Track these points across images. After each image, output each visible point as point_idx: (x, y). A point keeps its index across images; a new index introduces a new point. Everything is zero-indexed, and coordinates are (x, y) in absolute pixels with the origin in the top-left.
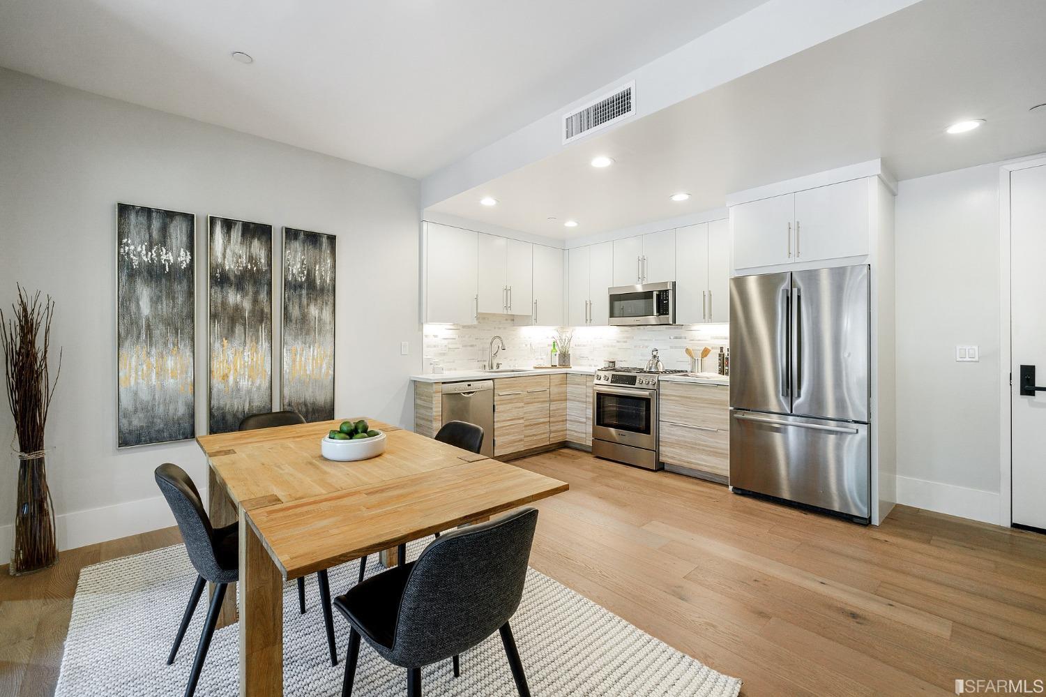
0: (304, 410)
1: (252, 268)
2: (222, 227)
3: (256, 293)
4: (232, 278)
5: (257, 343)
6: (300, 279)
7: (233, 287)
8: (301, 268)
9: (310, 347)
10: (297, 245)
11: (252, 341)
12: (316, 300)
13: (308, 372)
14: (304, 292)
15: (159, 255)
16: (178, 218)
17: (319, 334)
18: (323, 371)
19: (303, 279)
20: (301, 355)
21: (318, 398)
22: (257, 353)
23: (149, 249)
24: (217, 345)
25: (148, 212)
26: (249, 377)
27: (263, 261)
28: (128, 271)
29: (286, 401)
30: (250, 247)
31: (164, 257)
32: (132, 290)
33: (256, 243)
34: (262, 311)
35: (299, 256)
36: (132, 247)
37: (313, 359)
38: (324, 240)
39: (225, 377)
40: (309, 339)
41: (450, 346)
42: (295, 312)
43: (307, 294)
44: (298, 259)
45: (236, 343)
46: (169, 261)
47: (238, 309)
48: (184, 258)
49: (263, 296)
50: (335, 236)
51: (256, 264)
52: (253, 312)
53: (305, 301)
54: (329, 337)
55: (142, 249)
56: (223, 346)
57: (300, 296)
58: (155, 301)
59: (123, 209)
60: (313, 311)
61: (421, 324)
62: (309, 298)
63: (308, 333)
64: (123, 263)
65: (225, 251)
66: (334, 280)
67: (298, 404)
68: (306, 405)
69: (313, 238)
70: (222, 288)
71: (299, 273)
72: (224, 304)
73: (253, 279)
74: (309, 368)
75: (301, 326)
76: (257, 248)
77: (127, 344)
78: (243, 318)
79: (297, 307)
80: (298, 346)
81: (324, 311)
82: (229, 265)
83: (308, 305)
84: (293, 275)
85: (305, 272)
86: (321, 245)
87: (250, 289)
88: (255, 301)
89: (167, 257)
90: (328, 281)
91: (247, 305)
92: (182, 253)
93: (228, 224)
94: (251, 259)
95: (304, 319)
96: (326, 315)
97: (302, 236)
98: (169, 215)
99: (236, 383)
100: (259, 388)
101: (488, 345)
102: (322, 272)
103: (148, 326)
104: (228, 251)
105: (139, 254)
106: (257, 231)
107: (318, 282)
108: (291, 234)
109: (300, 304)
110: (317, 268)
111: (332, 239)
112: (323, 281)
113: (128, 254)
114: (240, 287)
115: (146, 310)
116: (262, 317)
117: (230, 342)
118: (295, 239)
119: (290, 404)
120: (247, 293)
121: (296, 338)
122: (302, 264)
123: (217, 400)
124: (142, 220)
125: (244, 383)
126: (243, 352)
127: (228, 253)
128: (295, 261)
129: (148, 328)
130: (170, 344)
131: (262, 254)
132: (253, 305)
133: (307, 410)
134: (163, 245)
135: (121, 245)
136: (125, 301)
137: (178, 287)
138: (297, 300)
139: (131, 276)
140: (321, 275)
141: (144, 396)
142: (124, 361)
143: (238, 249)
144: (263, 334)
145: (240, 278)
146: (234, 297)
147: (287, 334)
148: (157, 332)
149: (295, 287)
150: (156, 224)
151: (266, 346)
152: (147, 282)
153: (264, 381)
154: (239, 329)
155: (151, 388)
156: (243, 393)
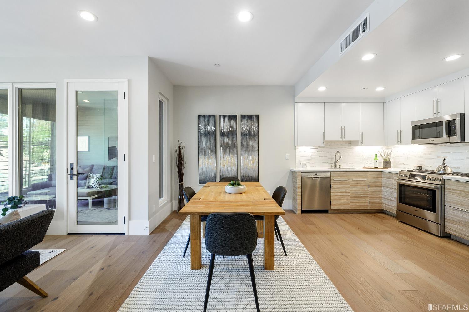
0: (248, 178)
1: (231, 130)
2: (223, 118)
3: (233, 138)
4: (226, 134)
5: (233, 155)
7: (226, 136)
9: (250, 156)
10: (245, 120)
11: (231, 154)
12: (252, 139)
14: (248, 137)
15: (207, 129)
16: (212, 117)
17: (253, 151)
18: (255, 165)
19: (247, 132)
20: (247, 159)
21: (253, 175)
22: (233, 158)
23: (205, 127)
24: (222, 155)
25: (204, 116)
26: (231, 166)
27: (235, 127)
28: (201, 134)
29: (242, 175)
30: (231, 123)
31: (208, 129)
32: (201, 139)
33: (232, 121)
34: (234, 144)
35: (246, 124)
36: (201, 127)
37: (251, 160)
38: (255, 117)
39: (224, 165)
40: (249, 153)
41: (312, 156)
42: (245, 144)
43: (249, 137)
44: (246, 125)
45: (227, 154)
46: (209, 130)
47: (227, 144)
48: (213, 129)
49: (235, 139)
50: (258, 115)
51: (233, 129)
52: (232, 144)
53: (248, 140)
54: (257, 152)
55: (203, 127)
56: (223, 156)
57: (247, 138)
58: (207, 142)
59: (199, 116)
60: (251, 143)
61: (295, 147)
62: (249, 139)
63: (249, 151)
64: (199, 132)
66: (258, 131)
67: (246, 176)
68: (249, 177)
69: (250, 117)
70: (223, 137)
71: (246, 130)
72: (224, 142)
73: (232, 133)
74: (250, 164)
75: (247, 148)
76: (233, 123)
77: (200, 155)
78: (229, 146)
79: (245, 142)
80: (246, 156)
81: (255, 143)
82: (225, 130)
83: (249, 141)
84: (244, 131)
85: (248, 129)
86: (253, 119)
87: (231, 137)
88: (232, 141)
89: (209, 129)
90: (256, 132)
91: (230, 142)
92: (213, 127)
93: (224, 116)
94: (231, 127)
95: (248, 146)
96: (256, 145)
97: (247, 117)
98: (209, 116)
99: (227, 168)
100: (234, 170)
101: (334, 156)
102: (254, 129)
103: (205, 150)
105: (203, 129)
106: (233, 117)
107: (252, 133)
108: (243, 117)
110: (252, 128)
111: (257, 116)
112: (254, 132)
113: (200, 129)
114: (228, 137)
115: (204, 145)
116: (234, 146)
117: (225, 154)
118: (245, 118)
119: (243, 176)
120: (230, 138)
121: (245, 153)
122: (247, 126)
123: (222, 173)
124: (203, 119)
125: (229, 168)
126: (229, 158)
127: (225, 126)
128: (244, 126)
129: (205, 151)
130: (210, 155)
131: (234, 125)
132: (232, 142)
133: (249, 178)
134: (208, 126)
135: (199, 127)
136: (200, 143)
137: (212, 138)
138: (245, 140)
139: (201, 136)
140: (254, 130)
141: (204, 170)
142: (200, 160)
143: (227, 124)
144: (235, 152)
145: (228, 134)
146: (226, 140)
147: (242, 152)
148: (207, 152)
149: (245, 135)
150: (206, 120)
151: (236, 156)
152: (204, 137)
153: (235, 168)
154: (228, 150)
155: (206, 168)
156: (229, 171)
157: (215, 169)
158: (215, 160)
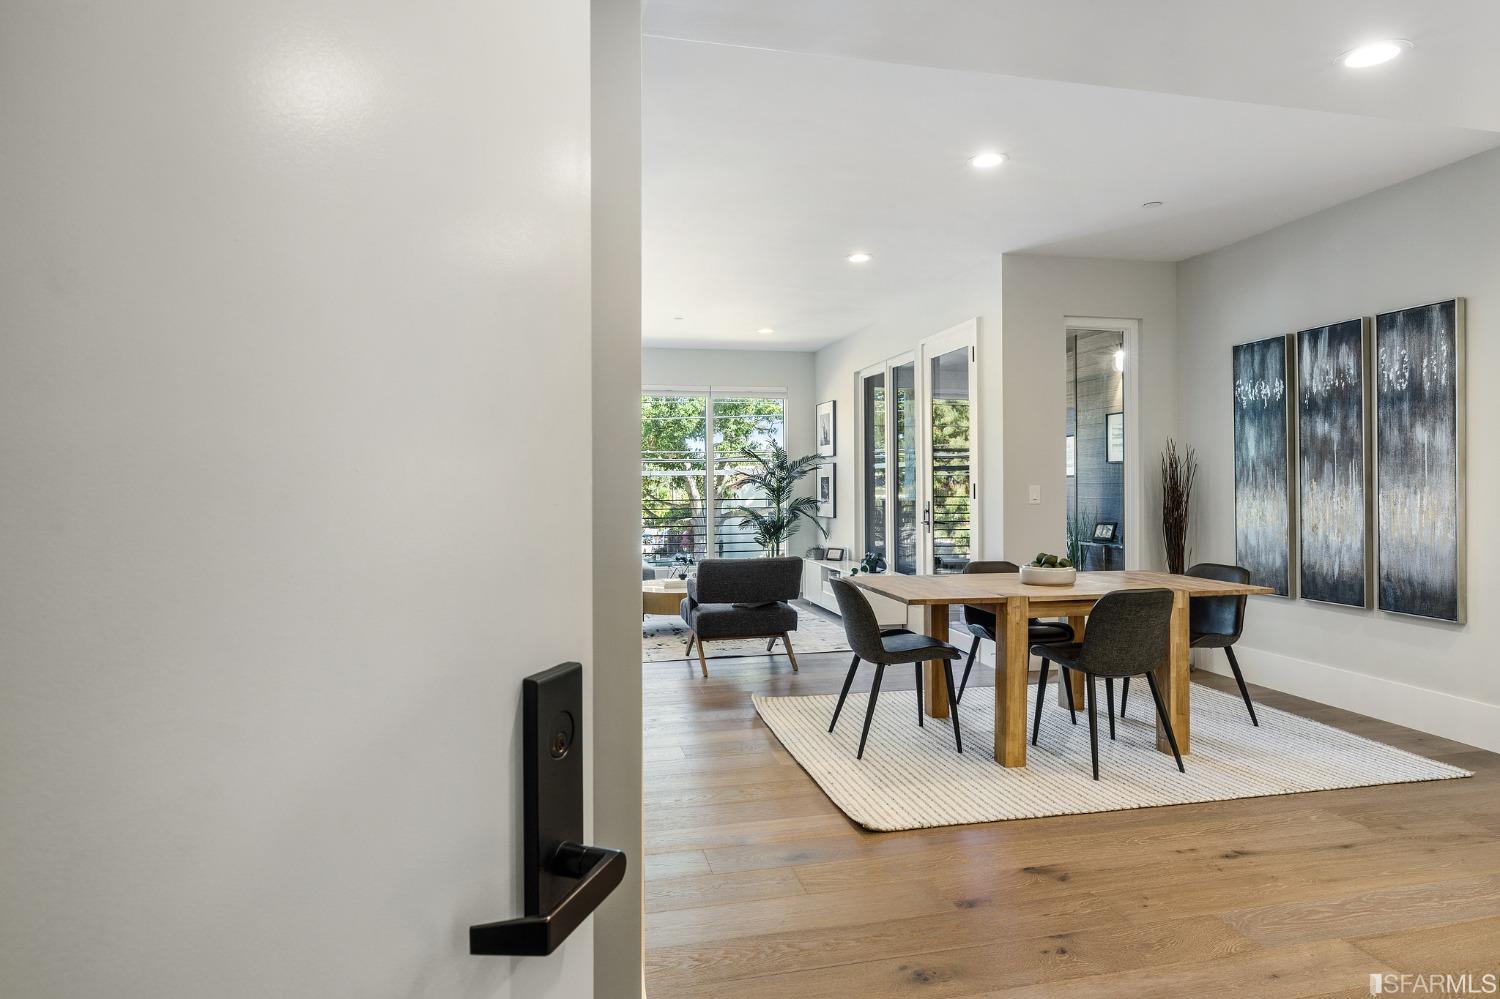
0: (1408, 590)
1: (1340, 384)
2: (1309, 341)
3: (1345, 418)
4: (1320, 402)
5: (1347, 484)
6: (1399, 387)
7: (1321, 414)
8: (1401, 369)
9: (1415, 493)
10: (1394, 337)
11: (1341, 483)
12: (1424, 416)
13: (1414, 533)
14: (1406, 406)
15: (1260, 391)
16: (1273, 345)
17: (1430, 471)
18: (1437, 532)
19: (1404, 385)
20: (1403, 504)
21: (1429, 577)
22: (1346, 498)
23: (1253, 387)
24: (1306, 489)
25: (1251, 346)
26: (1339, 531)
27: (1352, 372)
28: (1240, 413)
29: (1384, 573)
30: (1338, 358)
31: (1263, 392)
32: (1243, 429)
33: (1344, 349)
34: (1352, 441)
35: (1399, 352)
36: (1242, 388)
37: (1421, 511)
38: (1436, 314)
39: (1315, 528)
40: (1414, 480)
42: (1394, 438)
43: (1411, 409)
44: (1396, 357)
45: (1326, 483)
46: (1266, 395)
47: (1326, 441)
48: (1279, 387)
49: (1352, 421)
50: (1454, 301)
51: (1344, 379)
52: (1341, 444)
53: (1407, 420)
54: (1447, 477)
55: (1248, 388)
56: (1312, 489)
57: (1400, 413)
58: (1258, 442)
59: (1236, 350)
60: (1421, 434)
62: (1413, 415)
63: (1413, 471)
64: (1237, 403)
65: (1313, 371)
66: (1452, 377)
67: (1400, 580)
68: (1411, 584)
69: (1417, 317)
70: (1311, 416)
71: (1398, 378)
72: (1313, 436)
73: (1342, 398)
74: (1416, 526)
75: (1408, 460)
76: (1347, 358)
77: (1241, 486)
78: (1332, 452)
79: (1396, 432)
80: (1399, 491)
81: (1437, 432)
82: (1317, 386)
83: (1412, 426)
84: (1390, 382)
85: (1407, 374)
86: (1430, 324)
87: (1336, 411)
88: (1344, 429)
89: (1266, 391)
90: (1443, 382)
91: (1336, 436)
92: (1277, 382)
93: (1315, 334)
94: (1340, 373)
95: (1407, 447)
96: (1443, 437)
97: (1400, 318)
98: (1266, 344)
99: (1326, 537)
100: (1349, 547)
102: (1433, 368)
103: (1254, 467)
104: (1315, 369)
105: (1246, 395)
106: (1345, 333)
107: (1427, 386)
108: (1386, 321)
109: (1400, 425)
110: (1426, 364)
112: (1435, 382)
113: (1240, 395)
114: (1327, 414)
115: (1252, 452)
116: (1352, 450)
117: (1319, 484)
118: (1392, 327)
119: (1388, 579)
120: (1335, 420)
121: (1394, 480)
122: (1402, 362)
123: (1309, 555)
124: (1248, 357)
125: (1334, 539)
126: (1332, 498)
127: (1317, 372)
128: (1392, 362)
129: (1254, 470)
130: (1269, 487)
131: (1351, 364)
132: (1342, 435)
133: (1414, 592)
134: (1263, 379)
135: (1235, 387)
136: (1239, 442)
137: (1274, 423)
138: (1395, 421)
139: (1242, 417)
140: (1432, 374)
141: (1253, 541)
142: (1239, 504)
143: (1325, 363)
144: (1353, 473)
145: (1328, 401)
146: (1322, 427)
147: (1382, 473)
148: (1259, 474)
149: (1392, 400)
150: (1257, 358)
151: (1356, 491)
152: (1252, 421)
153: (1355, 539)
154: (1327, 467)
155: (1257, 533)
156: (1333, 551)
157: (1284, 539)
158: (1284, 506)
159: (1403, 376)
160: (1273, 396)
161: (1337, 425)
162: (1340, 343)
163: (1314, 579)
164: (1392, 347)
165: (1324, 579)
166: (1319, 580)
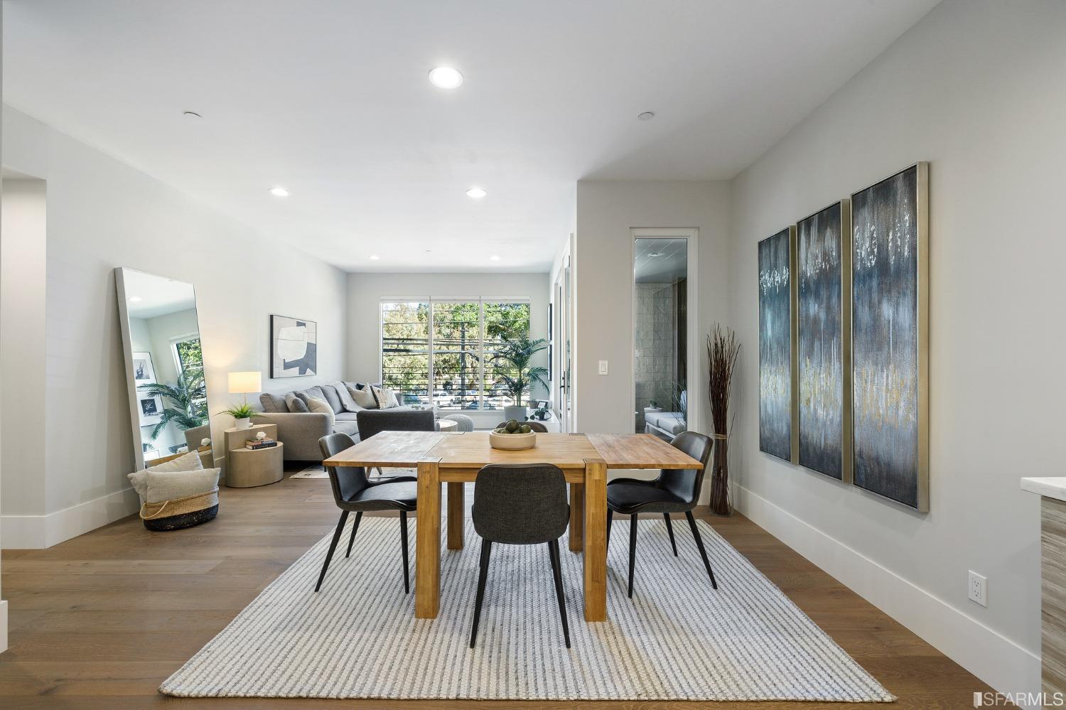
0: (876, 470)
1: (826, 267)
2: (805, 229)
3: (829, 298)
4: (812, 285)
5: (830, 362)
6: (869, 264)
7: (813, 295)
8: (870, 246)
9: (882, 371)
10: (865, 213)
11: (826, 360)
12: (889, 292)
13: (881, 411)
14: (875, 283)
15: (774, 278)
16: (782, 237)
17: (895, 348)
18: (900, 412)
19: (873, 262)
20: (873, 381)
22: (830, 376)
23: (770, 277)
24: (803, 365)
25: (769, 240)
26: (824, 405)
27: (834, 254)
28: (766, 298)
29: (857, 450)
30: (824, 242)
31: (776, 280)
32: (764, 312)
33: (829, 233)
34: (834, 319)
35: (869, 228)
36: (764, 277)
37: (887, 390)
38: (900, 185)
39: (808, 401)
40: (881, 357)
42: (865, 315)
43: (879, 285)
44: (867, 234)
45: (816, 360)
46: (778, 282)
47: (816, 321)
48: (786, 275)
49: (834, 301)
51: (829, 261)
52: (826, 324)
53: (875, 296)
54: (909, 355)
55: (767, 277)
56: (806, 366)
57: (870, 289)
58: (773, 323)
59: (760, 245)
60: (887, 310)
62: (881, 291)
63: (880, 349)
64: (761, 291)
65: (807, 256)
67: (870, 458)
68: (878, 463)
69: (884, 189)
70: (806, 298)
71: (868, 255)
72: (807, 316)
73: (827, 278)
75: (872, 336)
76: (830, 239)
77: (763, 362)
78: (820, 331)
79: (867, 308)
80: (869, 368)
81: (901, 309)
82: (810, 272)
83: (880, 302)
84: (862, 260)
85: (876, 250)
86: (895, 195)
87: (824, 293)
88: (829, 309)
89: (778, 279)
90: (906, 254)
91: (823, 316)
92: (784, 270)
93: (808, 222)
94: (826, 256)
95: (876, 324)
96: (905, 317)
97: (870, 196)
98: (778, 236)
99: (815, 410)
100: (832, 421)
102: (897, 241)
103: (770, 346)
104: (809, 254)
105: (766, 284)
106: (829, 217)
107: (892, 260)
108: (859, 199)
109: (870, 301)
110: (891, 237)
111: (910, 173)
112: (899, 255)
113: (762, 284)
114: (817, 296)
115: (769, 333)
116: (834, 328)
117: (811, 360)
118: (864, 205)
119: (860, 456)
120: (822, 301)
121: (866, 357)
122: (872, 238)
123: (804, 427)
124: (767, 250)
125: (820, 412)
126: (820, 374)
127: (810, 259)
128: (863, 239)
129: (771, 349)
130: (780, 363)
131: (834, 246)
132: (827, 314)
133: (880, 472)
134: (776, 268)
135: (760, 276)
136: (762, 325)
137: (782, 306)
138: (867, 298)
139: (764, 303)
140: (897, 247)
141: (770, 410)
142: (762, 378)
143: (816, 249)
144: (834, 351)
145: (818, 283)
146: (814, 308)
147: (856, 350)
148: (774, 351)
149: (863, 277)
150: (772, 250)
151: (837, 367)
152: (769, 307)
153: (836, 414)
154: (817, 344)
155: (772, 403)
156: (820, 424)
157: (789, 409)
158: (789, 381)
159: (872, 252)
160: (783, 281)
161: (824, 305)
162: (826, 228)
163: (807, 450)
164: (864, 225)
165: (815, 448)
166: (811, 449)
